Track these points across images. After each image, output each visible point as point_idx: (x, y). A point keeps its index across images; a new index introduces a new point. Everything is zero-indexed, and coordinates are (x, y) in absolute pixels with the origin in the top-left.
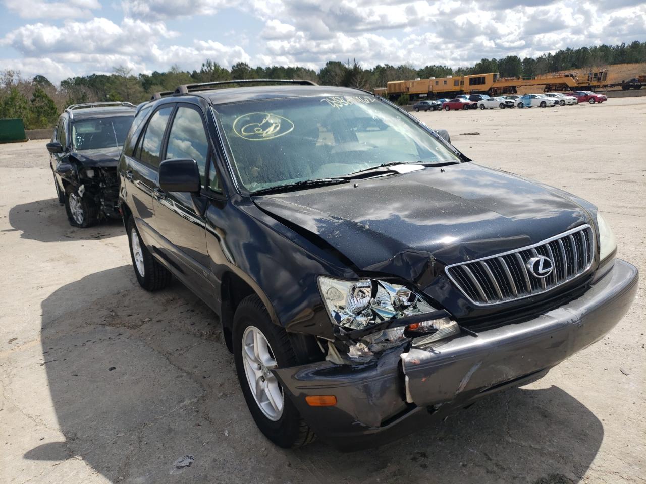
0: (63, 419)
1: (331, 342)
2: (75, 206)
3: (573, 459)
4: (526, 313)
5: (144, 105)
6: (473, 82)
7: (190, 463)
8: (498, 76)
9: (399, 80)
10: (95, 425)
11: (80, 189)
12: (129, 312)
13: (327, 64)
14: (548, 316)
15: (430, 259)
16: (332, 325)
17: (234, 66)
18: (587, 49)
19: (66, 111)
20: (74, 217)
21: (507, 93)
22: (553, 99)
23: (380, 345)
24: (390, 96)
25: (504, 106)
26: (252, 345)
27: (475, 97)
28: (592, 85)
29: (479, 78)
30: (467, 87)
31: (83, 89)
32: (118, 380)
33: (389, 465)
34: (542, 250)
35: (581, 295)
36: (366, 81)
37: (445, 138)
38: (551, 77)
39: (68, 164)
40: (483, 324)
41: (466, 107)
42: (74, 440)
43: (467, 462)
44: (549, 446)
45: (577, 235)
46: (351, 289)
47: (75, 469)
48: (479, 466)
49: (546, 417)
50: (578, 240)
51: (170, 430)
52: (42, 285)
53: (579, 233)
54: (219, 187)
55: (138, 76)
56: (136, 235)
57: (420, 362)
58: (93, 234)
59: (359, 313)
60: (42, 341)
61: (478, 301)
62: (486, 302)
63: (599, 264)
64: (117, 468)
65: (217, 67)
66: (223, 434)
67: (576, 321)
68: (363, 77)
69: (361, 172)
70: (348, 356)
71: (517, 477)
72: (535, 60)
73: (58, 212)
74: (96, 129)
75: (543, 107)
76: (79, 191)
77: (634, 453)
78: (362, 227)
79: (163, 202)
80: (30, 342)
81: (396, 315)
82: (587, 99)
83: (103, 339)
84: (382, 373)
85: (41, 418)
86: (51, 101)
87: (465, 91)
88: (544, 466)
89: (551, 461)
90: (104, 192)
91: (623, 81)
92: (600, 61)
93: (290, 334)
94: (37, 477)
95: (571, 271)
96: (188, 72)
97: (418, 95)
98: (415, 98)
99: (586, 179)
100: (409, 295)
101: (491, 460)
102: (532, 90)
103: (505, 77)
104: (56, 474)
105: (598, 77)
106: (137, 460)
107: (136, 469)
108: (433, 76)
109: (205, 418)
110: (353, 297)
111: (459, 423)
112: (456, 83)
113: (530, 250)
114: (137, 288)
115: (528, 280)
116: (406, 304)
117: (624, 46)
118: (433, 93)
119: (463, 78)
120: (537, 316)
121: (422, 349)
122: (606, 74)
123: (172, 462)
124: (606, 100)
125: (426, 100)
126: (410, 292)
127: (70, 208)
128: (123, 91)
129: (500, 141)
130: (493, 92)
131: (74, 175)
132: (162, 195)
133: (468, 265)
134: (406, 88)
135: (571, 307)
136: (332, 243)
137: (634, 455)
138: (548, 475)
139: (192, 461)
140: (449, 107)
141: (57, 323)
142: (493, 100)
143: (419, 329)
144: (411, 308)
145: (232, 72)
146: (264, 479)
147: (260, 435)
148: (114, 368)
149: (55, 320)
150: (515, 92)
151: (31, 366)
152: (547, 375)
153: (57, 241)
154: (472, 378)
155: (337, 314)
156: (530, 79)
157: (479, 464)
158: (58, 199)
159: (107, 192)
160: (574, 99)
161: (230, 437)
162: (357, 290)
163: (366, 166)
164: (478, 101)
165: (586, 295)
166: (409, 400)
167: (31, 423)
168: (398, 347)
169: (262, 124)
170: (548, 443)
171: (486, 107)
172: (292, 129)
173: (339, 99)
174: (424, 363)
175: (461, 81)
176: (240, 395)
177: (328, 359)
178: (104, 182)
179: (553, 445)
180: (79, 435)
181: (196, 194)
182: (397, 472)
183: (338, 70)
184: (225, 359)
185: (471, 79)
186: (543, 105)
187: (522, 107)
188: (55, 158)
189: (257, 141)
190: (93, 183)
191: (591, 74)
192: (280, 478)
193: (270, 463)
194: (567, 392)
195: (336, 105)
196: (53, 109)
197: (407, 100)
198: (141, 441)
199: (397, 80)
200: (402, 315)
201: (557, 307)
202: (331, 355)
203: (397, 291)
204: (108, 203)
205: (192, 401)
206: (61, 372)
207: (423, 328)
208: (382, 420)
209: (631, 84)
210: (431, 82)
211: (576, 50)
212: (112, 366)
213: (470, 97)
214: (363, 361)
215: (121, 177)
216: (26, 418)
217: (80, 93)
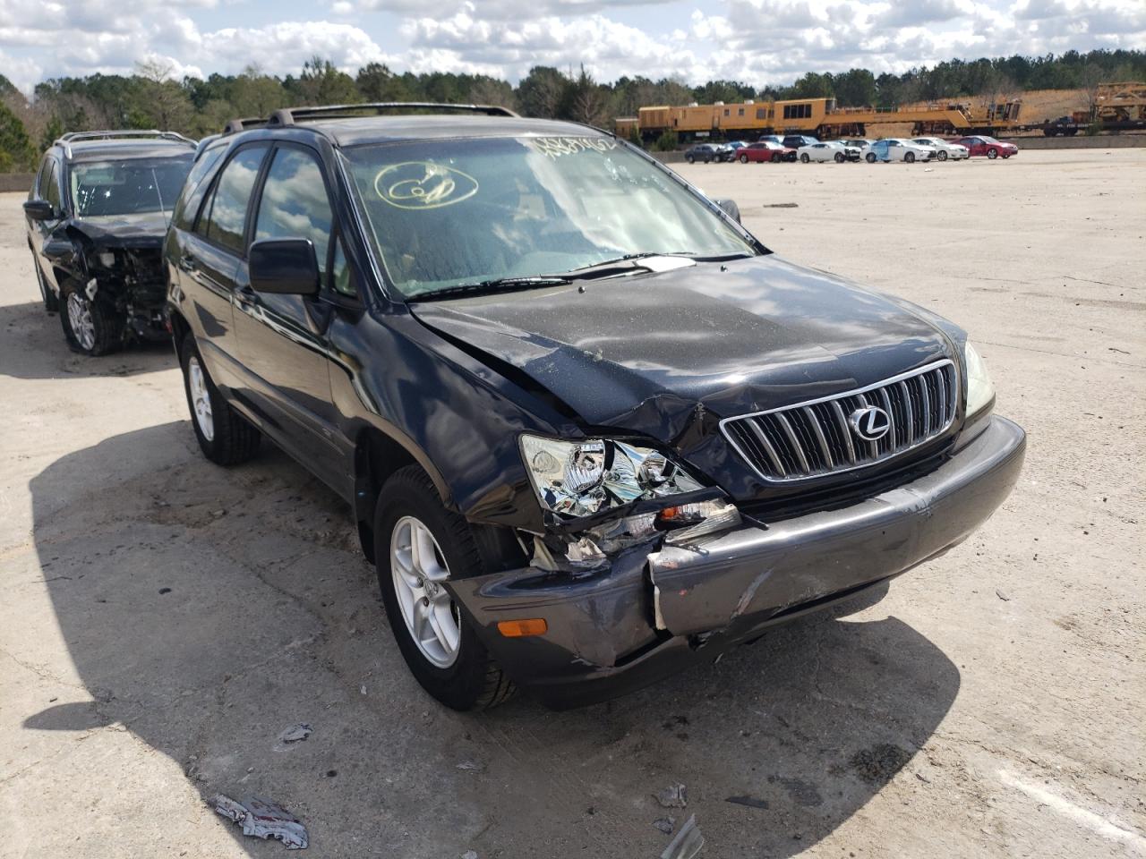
0: (86, 671)
1: (539, 537)
2: (78, 317)
3: (913, 722)
4: (846, 496)
5: (211, 141)
6: (791, 112)
7: (306, 735)
8: (833, 104)
9: (661, 104)
10: (143, 679)
11: (89, 286)
12: (188, 500)
13: (532, 71)
14: (879, 501)
15: (697, 408)
16: (542, 510)
17: (363, 69)
18: (988, 61)
19: (57, 144)
20: (77, 335)
21: (848, 135)
22: (926, 149)
23: (616, 541)
24: (644, 133)
25: (842, 158)
26: (407, 548)
27: (793, 139)
28: (995, 125)
29: (801, 107)
30: (779, 121)
31: (78, 102)
32: (176, 609)
33: (628, 735)
34: (874, 398)
35: (935, 469)
36: (602, 105)
37: (731, 214)
38: (926, 109)
39: (65, 240)
40: (780, 510)
41: (777, 157)
42: (108, 701)
43: (750, 729)
44: (879, 705)
45: (931, 375)
46: (573, 455)
47: (115, 745)
48: (769, 735)
49: (876, 663)
50: (932, 384)
51: (270, 686)
52: (29, 453)
53: (933, 372)
54: (350, 286)
55: (182, 82)
56: (197, 369)
57: (676, 566)
58: (114, 368)
59: (584, 493)
60: (37, 546)
61: (770, 475)
62: (783, 477)
63: (964, 422)
64: (185, 743)
65: (331, 70)
66: (358, 691)
67: (922, 509)
68: (596, 96)
69: (591, 267)
70: (566, 558)
71: (825, 750)
72: (899, 77)
73: (44, 327)
74: (115, 179)
75: (909, 162)
76: (87, 290)
77: (1006, 713)
78: (592, 357)
79: (251, 311)
80: (17, 547)
81: (643, 495)
82: (984, 150)
83: (146, 543)
84: (619, 585)
85: (48, 668)
86: (16, 123)
87: (776, 129)
88: (868, 733)
89: (879, 726)
90: (134, 292)
91: (1047, 121)
92: (1009, 84)
93: (474, 526)
94: (51, 757)
95: (919, 433)
96: (276, 77)
97: (692, 133)
98: (688, 138)
99: (971, 288)
100: (664, 465)
101: (788, 726)
102: (892, 131)
103: (847, 105)
104: (82, 753)
105: (1006, 112)
106: (217, 730)
107: (216, 745)
108: (720, 100)
109: (328, 668)
110: (575, 467)
111: (741, 672)
112: (760, 114)
113: (854, 397)
114: (200, 460)
115: (850, 444)
116: (659, 478)
117: (1052, 58)
118: (719, 130)
119: (773, 106)
120: (861, 501)
121: (681, 547)
122: (1018, 107)
123: (275, 734)
124: (1015, 153)
125: (707, 142)
126: (666, 459)
127: (69, 320)
128: (155, 108)
129: (832, 219)
130: (824, 133)
131: (77, 260)
132: (248, 299)
133: (755, 418)
134: (672, 119)
135: (916, 487)
136: (542, 381)
137: (1006, 716)
138: (874, 746)
139: (307, 731)
140: (747, 157)
141: (62, 517)
142: (823, 146)
143: (678, 518)
144: (666, 486)
145: (358, 80)
146: (427, 758)
147: (420, 693)
148: (168, 590)
149: (58, 511)
150: (863, 134)
151: (22, 587)
152: (883, 600)
153: (49, 377)
154: (757, 593)
155: (550, 493)
156: (889, 111)
157: (769, 732)
158: (45, 304)
159: (139, 293)
160: (962, 150)
161: (370, 696)
162: (582, 456)
163: (599, 258)
164: (797, 148)
165: (941, 470)
166: (660, 625)
167: (31, 676)
168: (644, 544)
169: (423, 182)
170: (876, 701)
171: (811, 158)
172: (474, 192)
173: (554, 143)
174: (683, 568)
175: (770, 112)
176: (387, 632)
177: (533, 564)
178: (133, 274)
179: (884, 703)
180: (116, 694)
181: (312, 298)
182: (640, 746)
183: (551, 84)
184: (357, 576)
185: (787, 108)
186: (909, 157)
187: (874, 161)
188: (40, 229)
189: (415, 211)
190: (113, 276)
191: (993, 106)
192: (454, 756)
193: (436, 734)
194: (912, 626)
195: (550, 152)
196: (21, 136)
197: (673, 140)
198: (222, 703)
199: (657, 106)
200: (652, 495)
201: (895, 487)
202: (539, 558)
203: (644, 460)
204: (140, 312)
205: (304, 641)
206: (77, 597)
207: (683, 515)
208: (617, 656)
209: (1059, 126)
210: (717, 111)
211: (970, 63)
212: (164, 587)
213: (785, 139)
214: (589, 566)
215: (171, 267)
216: (23, 668)
217: (73, 109)
